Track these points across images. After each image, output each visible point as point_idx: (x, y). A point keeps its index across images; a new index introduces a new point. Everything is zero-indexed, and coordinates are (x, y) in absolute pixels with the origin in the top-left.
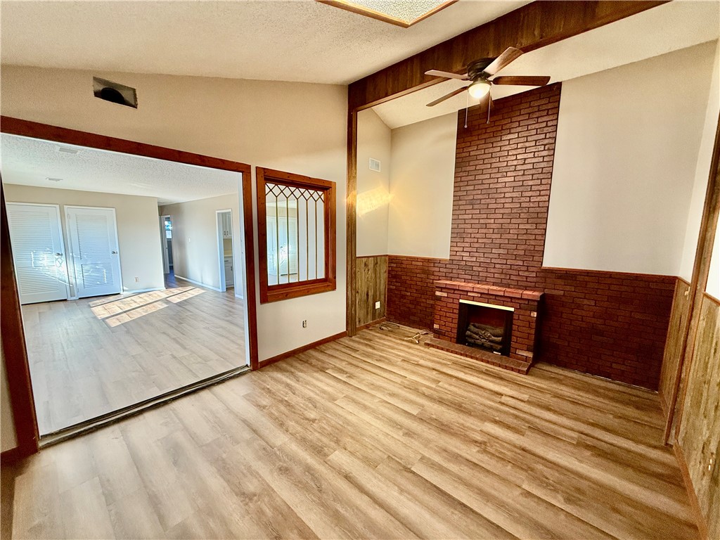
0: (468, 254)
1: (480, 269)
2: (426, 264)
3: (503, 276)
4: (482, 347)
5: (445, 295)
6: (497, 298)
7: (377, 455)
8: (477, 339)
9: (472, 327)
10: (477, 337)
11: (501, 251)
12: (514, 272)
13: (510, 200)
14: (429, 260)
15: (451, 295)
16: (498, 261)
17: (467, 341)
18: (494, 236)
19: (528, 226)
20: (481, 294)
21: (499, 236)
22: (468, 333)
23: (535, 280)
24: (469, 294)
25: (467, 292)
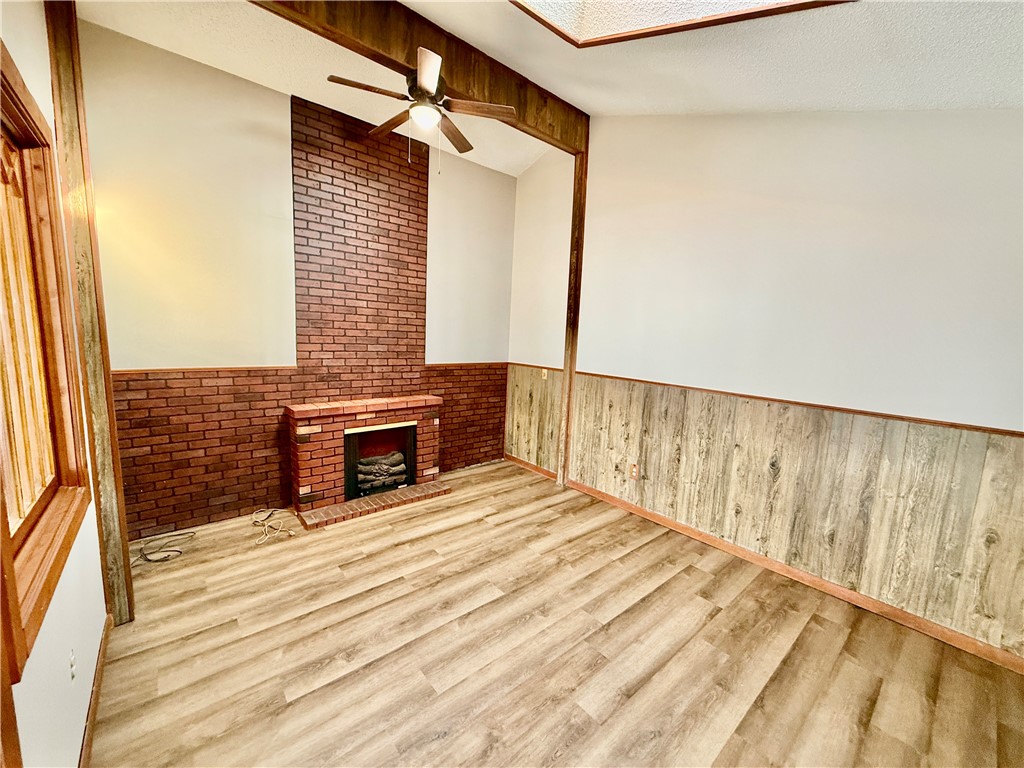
0: (330, 355)
1: (352, 377)
2: (245, 381)
3: (384, 382)
4: (385, 488)
5: (318, 429)
6: (397, 413)
7: (584, 653)
8: (375, 480)
9: (361, 467)
10: (372, 477)
11: (380, 348)
12: (397, 376)
13: (385, 277)
14: (250, 373)
15: (327, 428)
16: (377, 362)
17: (361, 490)
18: (368, 327)
19: (408, 315)
20: (377, 412)
21: (374, 326)
22: (361, 476)
23: (419, 381)
24: (359, 417)
25: (355, 414)
